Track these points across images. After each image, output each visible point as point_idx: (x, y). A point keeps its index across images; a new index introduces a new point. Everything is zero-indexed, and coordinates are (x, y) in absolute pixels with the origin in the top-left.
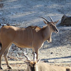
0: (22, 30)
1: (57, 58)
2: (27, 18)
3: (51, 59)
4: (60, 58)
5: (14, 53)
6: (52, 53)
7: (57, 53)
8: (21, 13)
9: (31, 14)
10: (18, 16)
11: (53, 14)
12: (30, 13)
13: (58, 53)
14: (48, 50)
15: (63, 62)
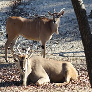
0: (29, 21)
1: (76, 52)
2: (58, 9)
3: (69, 53)
4: (79, 52)
5: (33, 46)
6: (73, 47)
7: (78, 47)
8: (54, 3)
9: (64, 4)
10: (49, 6)
11: (87, 5)
12: (62, 4)
13: (80, 46)
14: (69, 43)
15: (81, 56)
